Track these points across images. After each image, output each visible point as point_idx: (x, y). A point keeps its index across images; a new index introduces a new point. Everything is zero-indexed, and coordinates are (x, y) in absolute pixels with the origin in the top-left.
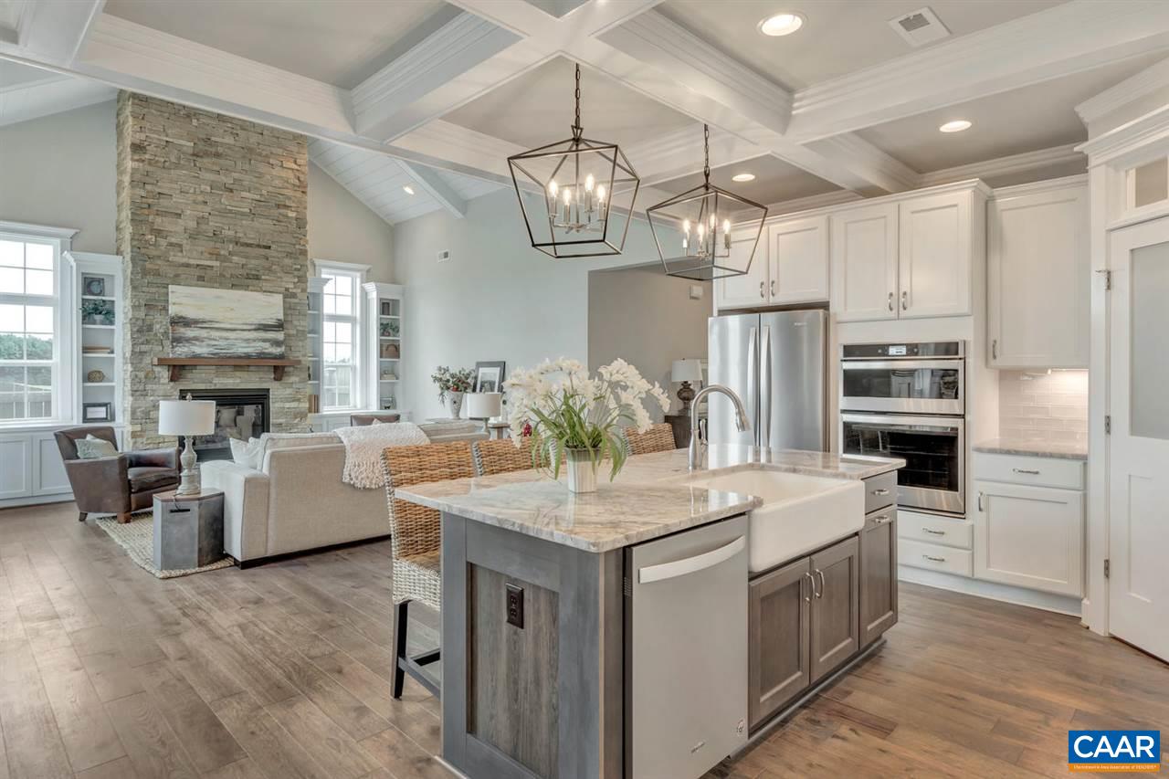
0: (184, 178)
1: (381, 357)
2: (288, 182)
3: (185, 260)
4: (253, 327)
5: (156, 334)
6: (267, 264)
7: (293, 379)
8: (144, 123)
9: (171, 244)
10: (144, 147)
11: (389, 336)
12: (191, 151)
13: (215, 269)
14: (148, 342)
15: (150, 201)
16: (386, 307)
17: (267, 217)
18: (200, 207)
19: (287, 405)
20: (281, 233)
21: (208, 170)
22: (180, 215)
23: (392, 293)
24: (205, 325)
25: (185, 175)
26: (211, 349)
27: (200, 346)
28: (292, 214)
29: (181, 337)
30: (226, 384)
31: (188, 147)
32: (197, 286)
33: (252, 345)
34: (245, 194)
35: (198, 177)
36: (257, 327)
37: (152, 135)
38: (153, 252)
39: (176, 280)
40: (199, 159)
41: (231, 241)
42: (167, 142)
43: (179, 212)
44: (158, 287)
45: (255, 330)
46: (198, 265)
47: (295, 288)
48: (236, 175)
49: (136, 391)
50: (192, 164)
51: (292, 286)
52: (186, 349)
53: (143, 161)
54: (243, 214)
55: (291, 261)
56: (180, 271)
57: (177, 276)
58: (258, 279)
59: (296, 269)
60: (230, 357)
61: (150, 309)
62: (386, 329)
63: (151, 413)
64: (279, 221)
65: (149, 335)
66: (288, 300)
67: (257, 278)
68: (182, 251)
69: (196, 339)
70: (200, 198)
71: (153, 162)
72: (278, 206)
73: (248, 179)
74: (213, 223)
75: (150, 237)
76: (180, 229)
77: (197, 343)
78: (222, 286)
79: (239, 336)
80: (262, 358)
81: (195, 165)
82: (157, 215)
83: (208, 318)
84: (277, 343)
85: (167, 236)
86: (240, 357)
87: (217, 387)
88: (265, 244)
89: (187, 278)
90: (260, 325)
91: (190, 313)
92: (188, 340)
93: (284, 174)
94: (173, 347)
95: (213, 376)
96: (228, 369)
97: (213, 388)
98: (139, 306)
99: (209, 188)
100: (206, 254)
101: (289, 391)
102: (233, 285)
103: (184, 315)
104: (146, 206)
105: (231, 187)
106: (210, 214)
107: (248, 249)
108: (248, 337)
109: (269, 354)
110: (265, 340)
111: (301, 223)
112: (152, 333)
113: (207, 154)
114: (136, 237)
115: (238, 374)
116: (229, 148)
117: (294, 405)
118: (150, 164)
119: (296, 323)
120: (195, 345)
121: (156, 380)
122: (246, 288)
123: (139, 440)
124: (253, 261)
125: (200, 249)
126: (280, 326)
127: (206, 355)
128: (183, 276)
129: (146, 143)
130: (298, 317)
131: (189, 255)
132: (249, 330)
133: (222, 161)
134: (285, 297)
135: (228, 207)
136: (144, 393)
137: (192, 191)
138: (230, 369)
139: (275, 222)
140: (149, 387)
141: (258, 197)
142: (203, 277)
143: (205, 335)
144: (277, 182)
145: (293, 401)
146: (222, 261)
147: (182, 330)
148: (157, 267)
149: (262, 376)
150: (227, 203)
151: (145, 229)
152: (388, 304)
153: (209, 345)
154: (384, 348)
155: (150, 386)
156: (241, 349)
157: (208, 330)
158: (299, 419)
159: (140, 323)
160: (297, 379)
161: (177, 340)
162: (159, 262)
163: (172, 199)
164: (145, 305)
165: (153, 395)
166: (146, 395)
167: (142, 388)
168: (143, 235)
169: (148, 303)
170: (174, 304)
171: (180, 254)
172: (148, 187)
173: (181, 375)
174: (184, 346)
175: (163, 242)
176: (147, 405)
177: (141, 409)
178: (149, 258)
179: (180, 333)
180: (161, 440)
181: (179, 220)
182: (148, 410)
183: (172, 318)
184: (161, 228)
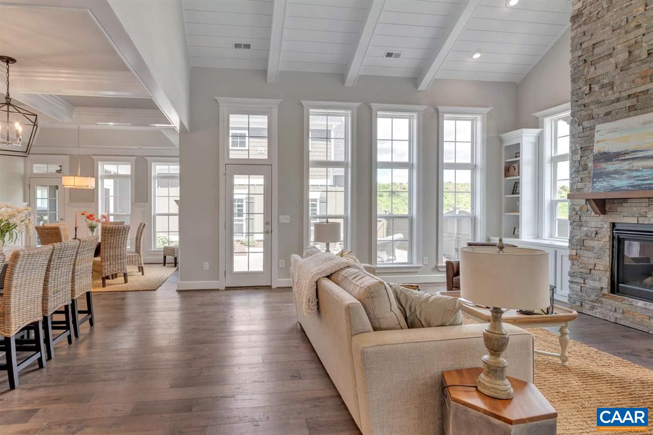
3: (616, 96)
9: (603, 87)
10: (582, 13)
13: (650, 92)
15: (584, 57)
18: (633, 35)
22: (612, 54)
27: (620, 179)
29: (601, 172)
38: (587, 100)
43: (610, 51)
44: (590, 130)
46: (629, 96)
52: (605, 184)
53: (581, 25)
56: (611, 107)
61: (585, 150)
63: (585, 241)
68: (613, 89)
69: (616, 172)
70: (633, 25)
71: (587, 21)
74: (649, 41)
75: (585, 88)
76: (610, 68)
77: (617, 176)
82: (591, 65)
85: (599, 81)
89: (617, 113)
91: (612, 147)
92: (608, 174)
94: (594, 183)
95: (645, 209)
98: (576, 150)
100: (640, 81)
103: (606, 151)
104: (582, 63)
106: (643, 35)
112: (587, 172)
114: (575, 93)
118: (586, 24)
120: (614, 178)
123: (575, 262)
125: (633, 77)
128: (614, 113)
129: (583, 9)
131: (620, 90)
137: (624, 23)
140: (584, 219)
142: (636, 106)
143: (626, 168)
147: (604, 165)
148: (590, 112)
151: (581, 83)
153: (630, 178)
155: (585, 217)
157: (630, 162)
159: (577, 164)
161: (598, 175)
162: (592, 107)
163: (605, 43)
164: (581, 148)
165: (586, 226)
166: (582, 226)
167: (577, 218)
168: (580, 88)
169: (583, 146)
170: (598, 142)
171: (610, 92)
172: (584, 46)
173: (610, 208)
174: (604, 181)
175: (596, 87)
176: (582, 235)
177: (577, 237)
178: (585, 106)
179: (601, 168)
180: (592, 267)
181: (611, 59)
182: (582, 238)
183: (596, 155)
184: (594, 76)
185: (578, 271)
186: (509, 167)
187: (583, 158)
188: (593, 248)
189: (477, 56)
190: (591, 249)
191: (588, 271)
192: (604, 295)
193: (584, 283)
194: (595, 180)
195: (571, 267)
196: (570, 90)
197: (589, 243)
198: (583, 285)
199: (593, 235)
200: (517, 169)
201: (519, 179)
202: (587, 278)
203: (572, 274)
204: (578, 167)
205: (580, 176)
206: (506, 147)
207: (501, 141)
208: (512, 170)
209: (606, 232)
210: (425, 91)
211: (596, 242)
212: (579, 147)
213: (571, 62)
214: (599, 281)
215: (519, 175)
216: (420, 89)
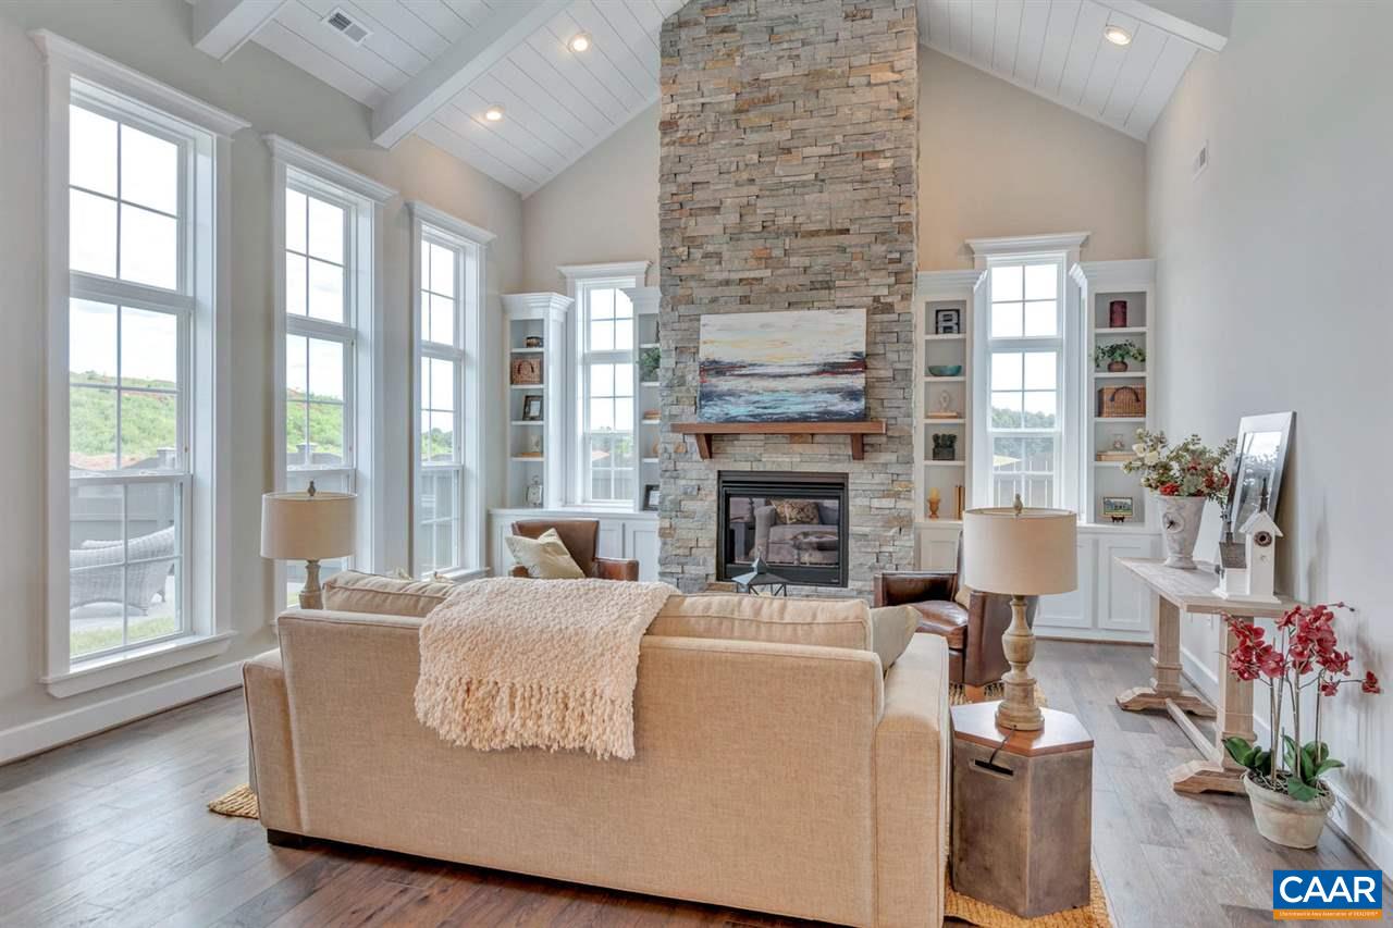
0: (723, 152)
1: (1099, 413)
2: (878, 109)
3: (725, 276)
4: (815, 369)
5: (688, 390)
6: (842, 260)
7: (885, 457)
8: (676, 89)
9: (707, 256)
10: (676, 123)
11: (1125, 369)
12: (732, 107)
13: (765, 282)
14: (678, 402)
15: (681, 198)
16: (1117, 310)
17: (843, 180)
18: (745, 190)
19: (876, 503)
20: (866, 200)
21: (755, 129)
22: (719, 208)
23: (1122, 279)
24: (744, 371)
25: (725, 146)
26: (751, 408)
27: (737, 405)
28: (885, 164)
29: (711, 392)
30: (779, 464)
31: (728, 102)
32: (739, 311)
33: (812, 399)
34: (808, 151)
35: (742, 144)
36: (821, 368)
37: (685, 102)
38: (685, 270)
39: (714, 306)
40: (743, 116)
41: (787, 233)
42: (703, 104)
43: (717, 204)
44: (691, 320)
45: (818, 373)
46: (741, 280)
47: (890, 294)
48: (795, 124)
49: (666, 471)
50: (734, 127)
51: (886, 292)
53: (674, 142)
54: (804, 184)
55: (884, 248)
56: (718, 292)
57: (714, 300)
58: (829, 288)
59: (892, 261)
60: (777, 421)
61: (682, 352)
62: (1115, 356)
63: (683, 503)
64: (862, 182)
65: (680, 391)
66: (878, 317)
67: (828, 286)
68: (720, 263)
69: (731, 393)
70: (745, 176)
71: (684, 140)
72: (863, 156)
73: (813, 124)
74: (764, 208)
75: (681, 249)
76: (717, 230)
77: (732, 399)
78: (773, 307)
79: (790, 386)
80: (826, 421)
81: (738, 127)
82: (691, 215)
83: (748, 360)
84: (852, 395)
85: (702, 244)
86: (791, 420)
87: (768, 468)
88: (839, 227)
89: (726, 303)
90: (825, 365)
91: (725, 355)
92: (721, 396)
93: (869, 95)
95: (761, 450)
96: (781, 439)
97: (761, 469)
98: (668, 350)
99: (756, 157)
100: (753, 262)
101: (878, 478)
102: (789, 304)
103: (716, 359)
104: (677, 206)
105: (788, 145)
106: (757, 196)
107: (813, 241)
108: (805, 387)
109: (837, 413)
110: (831, 391)
111: (903, 176)
112: (684, 388)
113: (753, 104)
114: (666, 254)
115: (797, 448)
116: (784, 84)
117: (887, 503)
118: (682, 145)
119: (892, 356)
120: (728, 402)
121: (688, 456)
122: (808, 305)
123: (669, 540)
124: (820, 260)
125: (746, 254)
126: (860, 363)
127: (743, 418)
128: (722, 300)
129: (677, 116)
130: (895, 348)
131: (729, 267)
132: (808, 375)
133: (773, 108)
134: (871, 312)
135: (784, 180)
136: (675, 474)
137: (733, 168)
138: (784, 440)
139: (857, 186)
140: (680, 465)
141: (828, 150)
142: (750, 297)
143: (744, 388)
144: (859, 114)
145: (888, 496)
146: (774, 269)
147: (714, 380)
148: (689, 292)
149: (833, 452)
150: (781, 173)
151: (676, 239)
152: (1124, 304)
153: (748, 403)
154: (1106, 398)
155: (682, 464)
156: (794, 407)
157: (749, 379)
158: (896, 529)
159: (670, 374)
160: (893, 457)
161: (707, 396)
162: (693, 284)
163: (708, 188)
164: (676, 348)
165: (684, 478)
166: (677, 478)
167: (671, 466)
168: (674, 248)
169: (679, 345)
170: (705, 343)
171: (718, 267)
172: (680, 179)
173: (718, 448)
174: (715, 405)
175: (697, 254)
176: (678, 492)
177: (670, 498)
178: (681, 280)
179: (711, 385)
180: (693, 544)
181: (718, 216)
182: (679, 498)
183: (703, 363)
184: (695, 234)
185: (674, 553)
186: (520, 365)
187: (679, 366)
188: (695, 513)
189: (494, 116)
190: (689, 516)
191: (687, 552)
192: (711, 585)
193: (683, 572)
194: (703, 403)
195: (662, 549)
196: (660, 246)
197: (688, 505)
198: (680, 576)
199: (695, 493)
200: (537, 371)
201: (542, 390)
202: (686, 563)
203: (663, 562)
204: (673, 379)
205: (675, 395)
206: (514, 323)
207: (504, 309)
208: (526, 370)
209: (711, 485)
210: (388, 150)
211: (699, 503)
212: (673, 346)
213: (660, 198)
214: (704, 565)
215: (541, 382)
216: (379, 141)
